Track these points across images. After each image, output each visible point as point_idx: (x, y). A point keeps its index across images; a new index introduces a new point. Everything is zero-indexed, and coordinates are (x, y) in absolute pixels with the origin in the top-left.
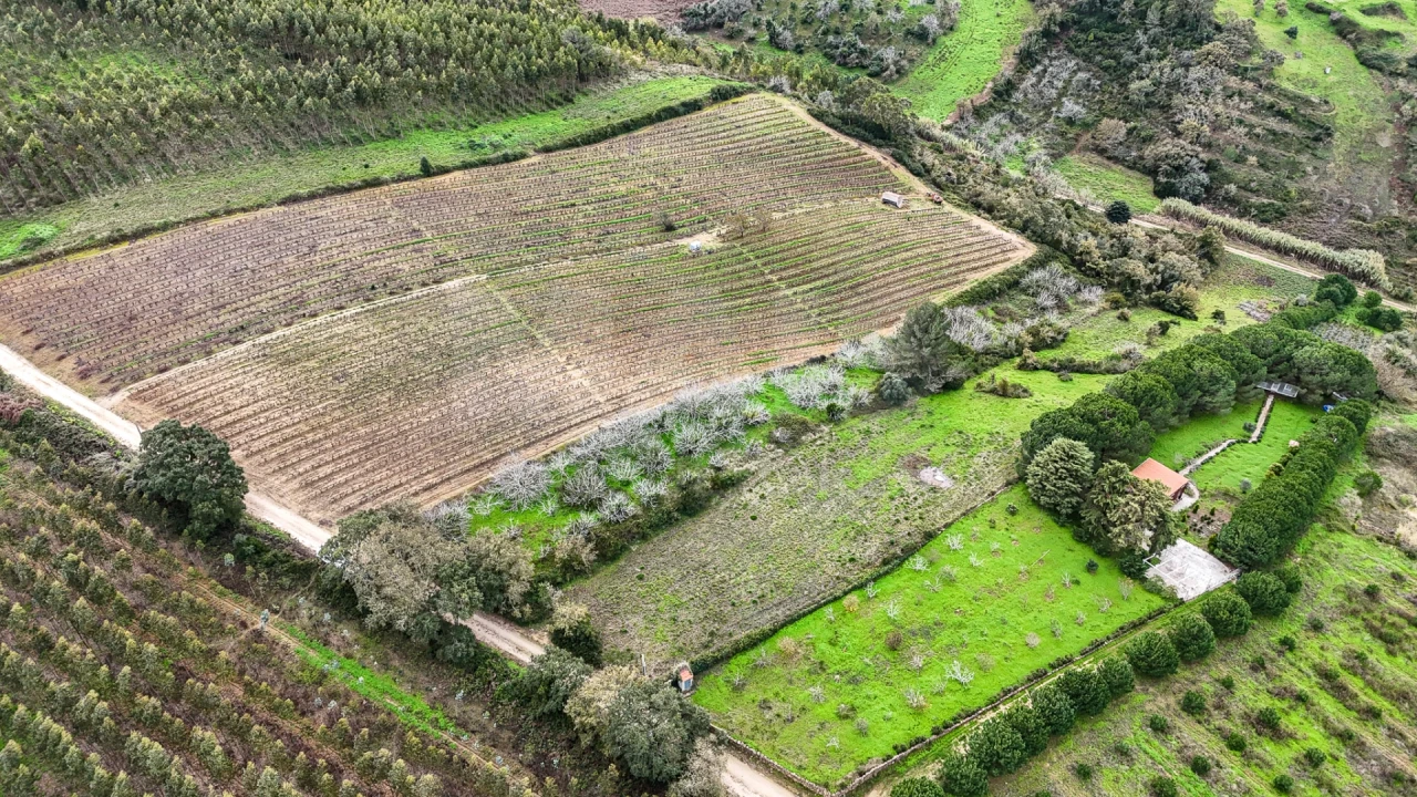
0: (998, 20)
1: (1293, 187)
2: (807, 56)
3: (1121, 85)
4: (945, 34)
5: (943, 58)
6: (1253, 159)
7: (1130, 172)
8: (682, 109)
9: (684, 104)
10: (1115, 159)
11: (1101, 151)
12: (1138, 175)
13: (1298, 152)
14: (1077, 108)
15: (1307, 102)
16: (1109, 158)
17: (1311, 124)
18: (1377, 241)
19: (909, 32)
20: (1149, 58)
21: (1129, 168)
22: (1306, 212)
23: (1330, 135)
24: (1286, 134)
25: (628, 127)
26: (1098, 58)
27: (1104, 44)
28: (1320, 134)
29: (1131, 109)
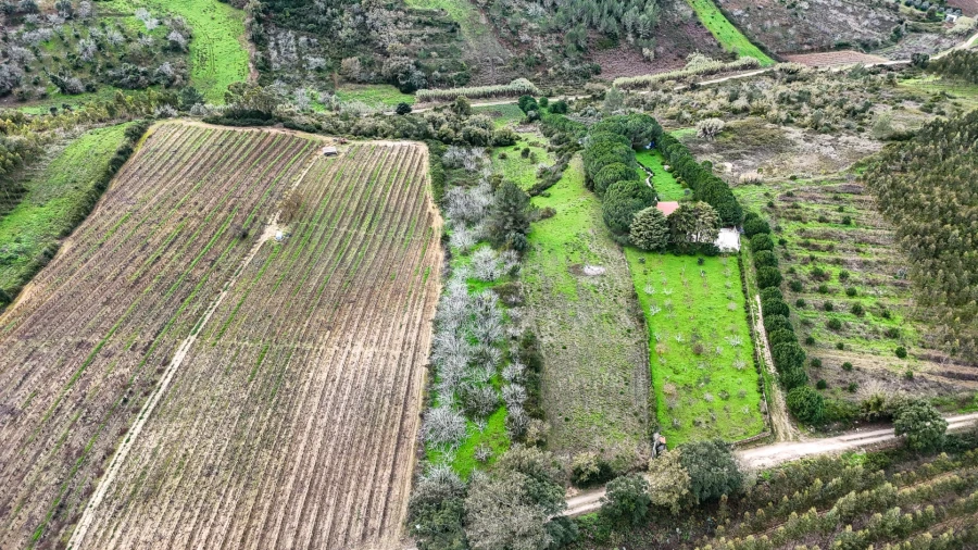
0: (216, 22)
1: (461, 61)
2: (100, 92)
3: (330, 37)
4: (190, 42)
5: (203, 60)
6: (434, 54)
7: (378, 86)
8: (122, 157)
9: (120, 153)
10: (364, 82)
11: (353, 80)
12: (382, 86)
13: (449, 42)
14: (318, 60)
15: (433, 13)
16: (359, 83)
17: (444, 24)
18: (516, 73)
19: (165, 50)
20: (334, 16)
21: (375, 84)
22: (477, 72)
23: (459, 27)
24: (437, 34)
25: (101, 188)
26: (302, 25)
27: (299, 16)
28: (453, 28)
29: (350, 49)
